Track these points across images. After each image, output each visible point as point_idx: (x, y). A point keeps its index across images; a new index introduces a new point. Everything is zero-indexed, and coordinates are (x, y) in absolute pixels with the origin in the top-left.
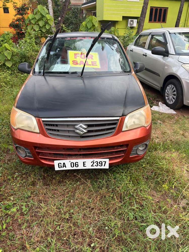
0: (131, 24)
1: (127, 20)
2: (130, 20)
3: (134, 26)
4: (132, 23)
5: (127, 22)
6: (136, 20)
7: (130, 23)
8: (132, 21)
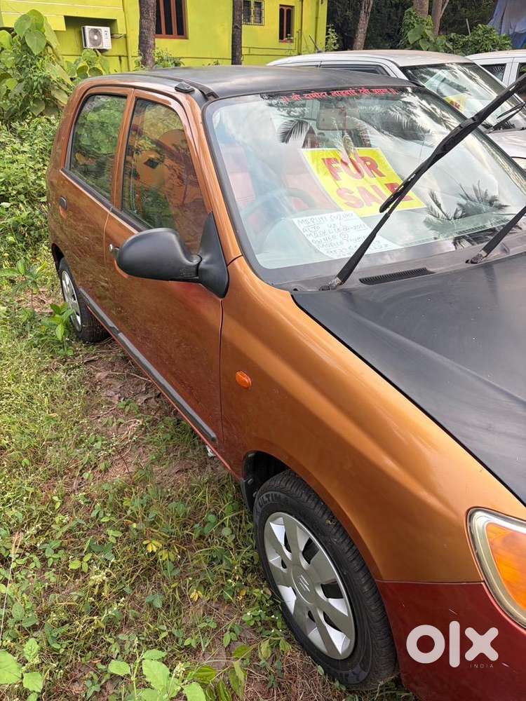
0: (94, 40)
1: (77, 30)
2: (88, 28)
3: (104, 48)
4: (96, 37)
5: (82, 36)
6: (108, 29)
7: (92, 40)
8: (96, 32)
